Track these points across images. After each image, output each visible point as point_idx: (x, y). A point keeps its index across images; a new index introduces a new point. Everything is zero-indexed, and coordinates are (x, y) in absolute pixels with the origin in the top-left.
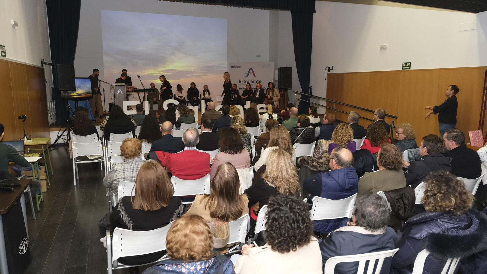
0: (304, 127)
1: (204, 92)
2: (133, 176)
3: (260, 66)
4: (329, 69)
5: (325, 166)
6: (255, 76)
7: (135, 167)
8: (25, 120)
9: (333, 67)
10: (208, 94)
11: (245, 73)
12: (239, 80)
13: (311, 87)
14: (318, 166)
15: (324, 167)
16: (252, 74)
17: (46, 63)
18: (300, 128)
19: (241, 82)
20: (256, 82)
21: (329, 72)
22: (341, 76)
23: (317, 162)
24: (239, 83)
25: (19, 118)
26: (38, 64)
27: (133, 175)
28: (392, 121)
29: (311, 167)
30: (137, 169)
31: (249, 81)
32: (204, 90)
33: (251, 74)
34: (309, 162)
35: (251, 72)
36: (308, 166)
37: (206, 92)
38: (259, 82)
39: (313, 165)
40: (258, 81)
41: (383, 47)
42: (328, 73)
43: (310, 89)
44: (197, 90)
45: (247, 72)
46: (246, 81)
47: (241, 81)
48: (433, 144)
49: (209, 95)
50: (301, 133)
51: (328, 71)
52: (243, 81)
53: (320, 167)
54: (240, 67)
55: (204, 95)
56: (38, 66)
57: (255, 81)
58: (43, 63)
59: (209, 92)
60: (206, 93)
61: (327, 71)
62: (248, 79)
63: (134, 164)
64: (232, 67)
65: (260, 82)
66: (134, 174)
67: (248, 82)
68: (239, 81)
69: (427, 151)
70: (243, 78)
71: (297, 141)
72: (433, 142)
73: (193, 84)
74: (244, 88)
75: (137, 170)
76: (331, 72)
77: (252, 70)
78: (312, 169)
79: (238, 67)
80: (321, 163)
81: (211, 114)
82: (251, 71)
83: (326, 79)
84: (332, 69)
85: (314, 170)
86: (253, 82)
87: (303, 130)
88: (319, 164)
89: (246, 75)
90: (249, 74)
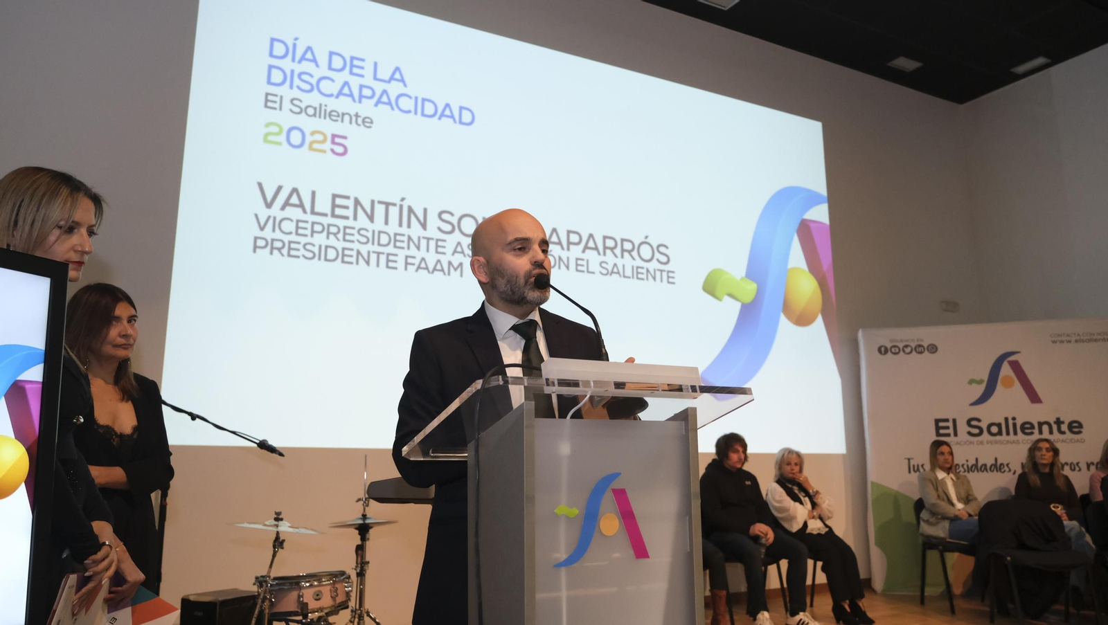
3: (1060, 339)
6: (1034, 397)
11: (971, 382)
12: (937, 421)
16: (1017, 384)
19: (951, 431)
20: (1045, 428)
31: (999, 425)
33: (1008, 384)
35: (1007, 378)
38: (1064, 427)
40: (1059, 422)
45: (986, 377)
46: (984, 425)
47: (950, 424)
52: (963, 428)
54: (933, 348)
57: (1040, 424)
62: (990, 413)
64: (883, 350)
67: (994, 429)
68: (938, 428)
70: (958, 407)
74: (972, 462)
77: (1016, 366)
79: (919, 349)
82: (1006, 370)
89: (979, 390)
90: (999, 387)
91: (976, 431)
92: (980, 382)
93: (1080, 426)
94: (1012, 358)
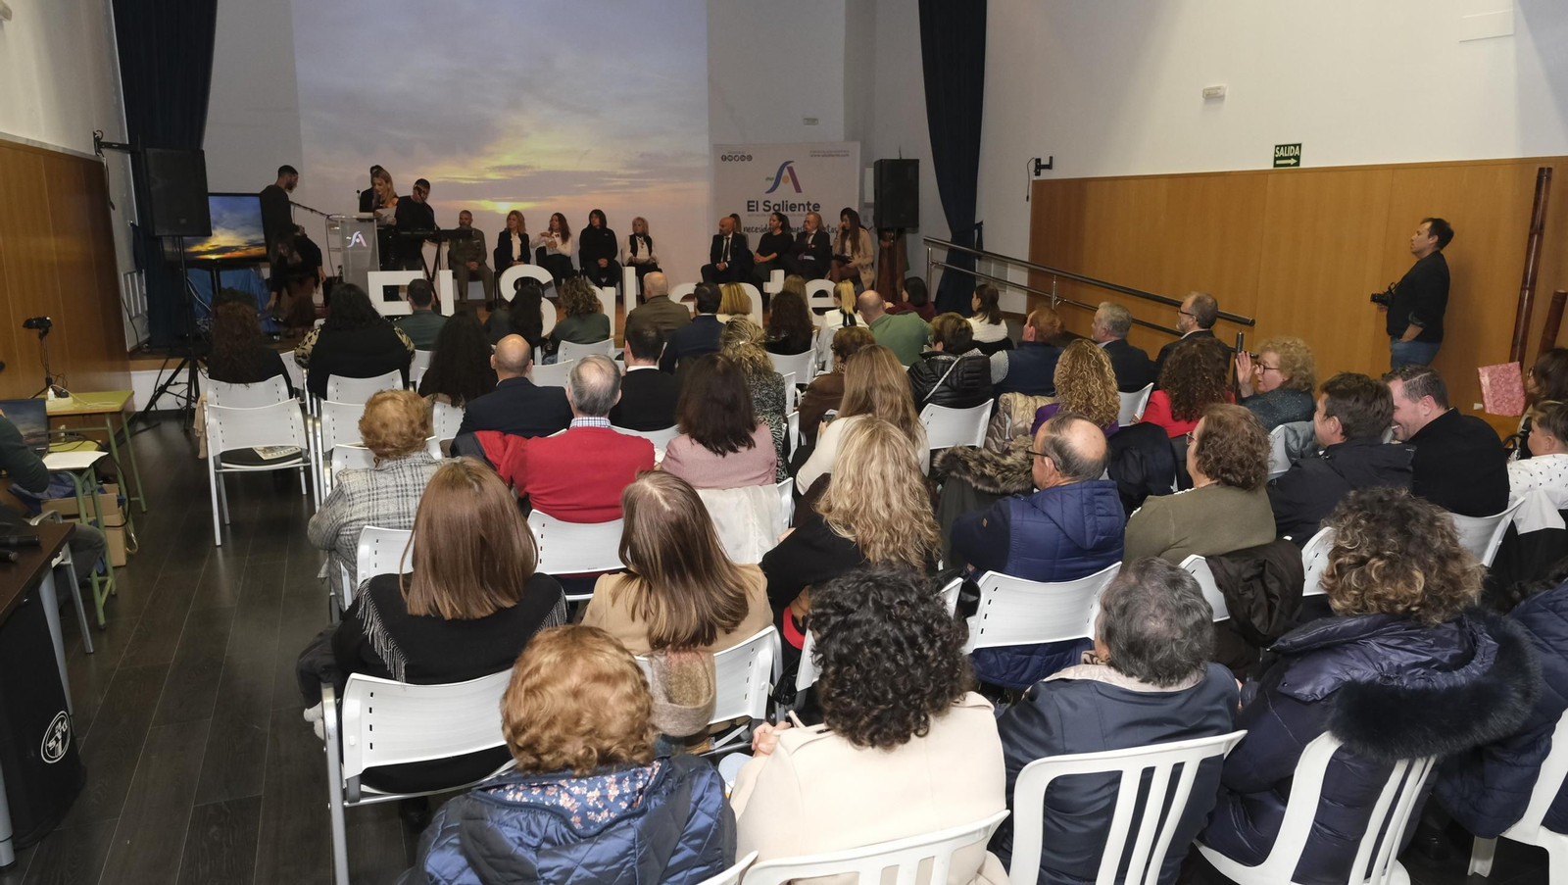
0: (956, 353)
1: (633, 240)
2: (406, 510)
3: (815, 154)
4: (1039, 167)
5: (1022, 476)
6: (798, 190)
7: (412, 483)
8: (46, 332)
9: (1051, 158)
10: (645, 246)
11: (768, 179)
12: (749, 202)
13: (981, 223)
14: (999, 476)
15: (1019, 482)
17: (109, 146)
18: (944, 358)
19: (755, 208)
20: (802, 207)
21: (1038, 174)
22: (1078, 189)
23: (997, 465)
24: (749, 210)
25: (28, 324)
26: (84, 147)
27: (405, 507)
28: (1238, 335)
29: (977, 481)
30: (417, 488)
31: (779, 205)
32: (632, 233)
33: (786, 182)
34: (971, 464)
35: (786, 177)
36: (969, 478)
37: (639, 241)
38: (811, 207)
39: (983, 475)
40: (809, 204)
41: (1211, 92)
42: (1036, 178)
43: (976, 231)
44: (611, 233)
45: (775, 177)
46: (771, 205)
47: (755, 204)
48: (1360, 406)
49: (650, 251)
50: (947, 373)
51: (1035, 171)
52: (761, 207)
53: (1004, 479)
54: (750, 158)
55: (634, 250)
56: (84, 154)
57: (800, 205)
58: (99, 144)
59: (649, 241)
60: (639, 245)
61: (1032, 173)
62: (775, 198)
63: (406, 474)
64: (724, 158)
65: (814, 207)
66: (408, 504)
68: (749, 206)
69: (1340, 430)
70: (760, 196)
71: (934, 400)
72: (1357, 400)
73: (598, 214)
75: (417, 493)
76: (1045, 175)
77: (791, 170)
78: (980, 487)
79: (743, 158)
80: (1009, 468)
81: (655, 314)
82: (786, 172)
83: (1028, 197)
84: (1049, 167)
85: (987, 489)
86: (793, 207)
87: (951, 362)
88: (1003, 472)
89: (771, 184)
90: (782, 183)
91: (767, 208)
92: (771, 179)
93: (819, 206)
94: (789, 165)
